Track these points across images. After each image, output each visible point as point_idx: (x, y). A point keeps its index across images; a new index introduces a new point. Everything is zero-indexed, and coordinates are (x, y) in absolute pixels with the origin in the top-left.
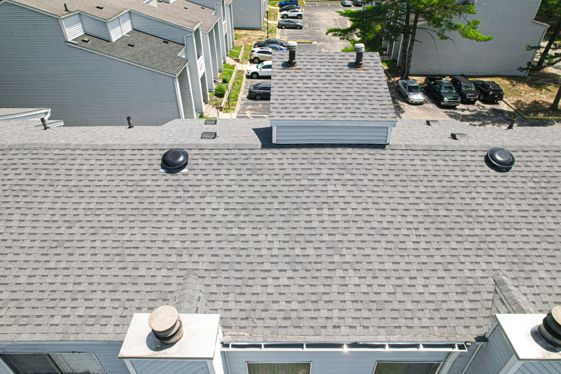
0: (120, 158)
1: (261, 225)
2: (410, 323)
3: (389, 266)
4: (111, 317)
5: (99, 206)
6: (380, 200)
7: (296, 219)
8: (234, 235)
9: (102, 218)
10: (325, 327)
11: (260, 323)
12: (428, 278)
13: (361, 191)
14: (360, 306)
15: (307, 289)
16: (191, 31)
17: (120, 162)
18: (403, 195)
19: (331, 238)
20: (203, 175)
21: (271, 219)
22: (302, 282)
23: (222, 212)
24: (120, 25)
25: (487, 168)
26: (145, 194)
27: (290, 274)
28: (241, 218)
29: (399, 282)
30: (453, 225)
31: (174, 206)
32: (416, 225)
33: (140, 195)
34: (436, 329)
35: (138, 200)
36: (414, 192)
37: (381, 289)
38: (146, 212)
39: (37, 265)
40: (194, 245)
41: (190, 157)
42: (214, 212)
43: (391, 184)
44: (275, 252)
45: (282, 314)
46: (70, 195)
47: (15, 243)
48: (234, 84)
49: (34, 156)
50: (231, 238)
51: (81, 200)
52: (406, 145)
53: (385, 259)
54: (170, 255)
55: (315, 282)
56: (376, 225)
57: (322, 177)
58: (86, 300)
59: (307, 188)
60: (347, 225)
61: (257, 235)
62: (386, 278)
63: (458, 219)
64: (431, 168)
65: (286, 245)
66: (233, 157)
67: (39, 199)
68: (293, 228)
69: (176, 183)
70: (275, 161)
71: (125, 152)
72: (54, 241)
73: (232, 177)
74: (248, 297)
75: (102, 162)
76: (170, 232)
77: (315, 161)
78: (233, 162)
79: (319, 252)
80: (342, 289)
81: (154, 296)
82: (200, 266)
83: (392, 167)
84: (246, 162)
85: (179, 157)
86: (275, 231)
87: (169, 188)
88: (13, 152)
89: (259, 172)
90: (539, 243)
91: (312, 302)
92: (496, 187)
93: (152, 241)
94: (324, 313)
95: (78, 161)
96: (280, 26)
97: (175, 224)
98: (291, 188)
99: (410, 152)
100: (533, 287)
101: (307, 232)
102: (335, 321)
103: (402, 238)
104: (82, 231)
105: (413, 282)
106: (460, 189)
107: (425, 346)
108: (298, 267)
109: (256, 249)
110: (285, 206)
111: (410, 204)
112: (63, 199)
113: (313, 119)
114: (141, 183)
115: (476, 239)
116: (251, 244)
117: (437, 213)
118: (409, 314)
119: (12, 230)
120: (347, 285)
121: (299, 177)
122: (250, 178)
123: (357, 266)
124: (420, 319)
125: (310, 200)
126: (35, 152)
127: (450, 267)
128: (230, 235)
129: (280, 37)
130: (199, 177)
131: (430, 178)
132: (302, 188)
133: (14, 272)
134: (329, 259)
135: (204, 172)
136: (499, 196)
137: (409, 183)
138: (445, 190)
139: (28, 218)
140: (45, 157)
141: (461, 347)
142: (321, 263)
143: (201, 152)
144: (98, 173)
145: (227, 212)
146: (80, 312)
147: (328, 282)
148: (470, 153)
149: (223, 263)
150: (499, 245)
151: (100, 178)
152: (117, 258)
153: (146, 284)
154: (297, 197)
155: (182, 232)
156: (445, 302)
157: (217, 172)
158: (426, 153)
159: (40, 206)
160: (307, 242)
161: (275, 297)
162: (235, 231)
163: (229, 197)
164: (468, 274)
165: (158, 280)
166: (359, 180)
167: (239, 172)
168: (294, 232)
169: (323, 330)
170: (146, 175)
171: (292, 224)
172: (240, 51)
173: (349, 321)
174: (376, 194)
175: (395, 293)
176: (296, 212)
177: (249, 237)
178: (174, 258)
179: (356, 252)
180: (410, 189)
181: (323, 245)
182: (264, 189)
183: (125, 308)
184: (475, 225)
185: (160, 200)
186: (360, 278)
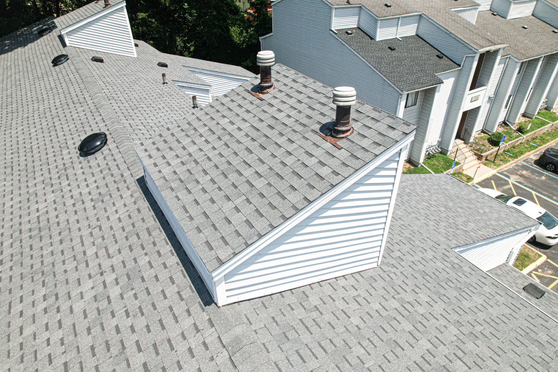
5: (35, 150)
9: (23, 159)
16: (476, 51)
20: (83, 172)
24: (398, 26)
33: (51, 158)
35: (45, 161)
41: (104, 148)
46: (46, 131)
48: (533, 138)
51: (41, 138)
67: (38, 124)
95: (80, 109)
112: (40, 132)
126: (84, 90)
139: (20, 133)
140: (80, 96)
166: (113, 312)
167: (93, 191)
182: (73, 225)
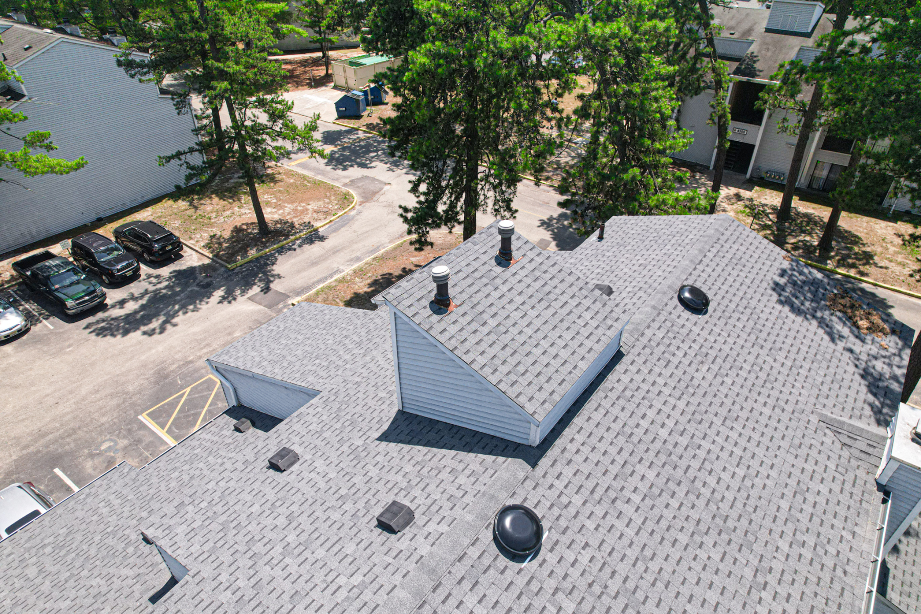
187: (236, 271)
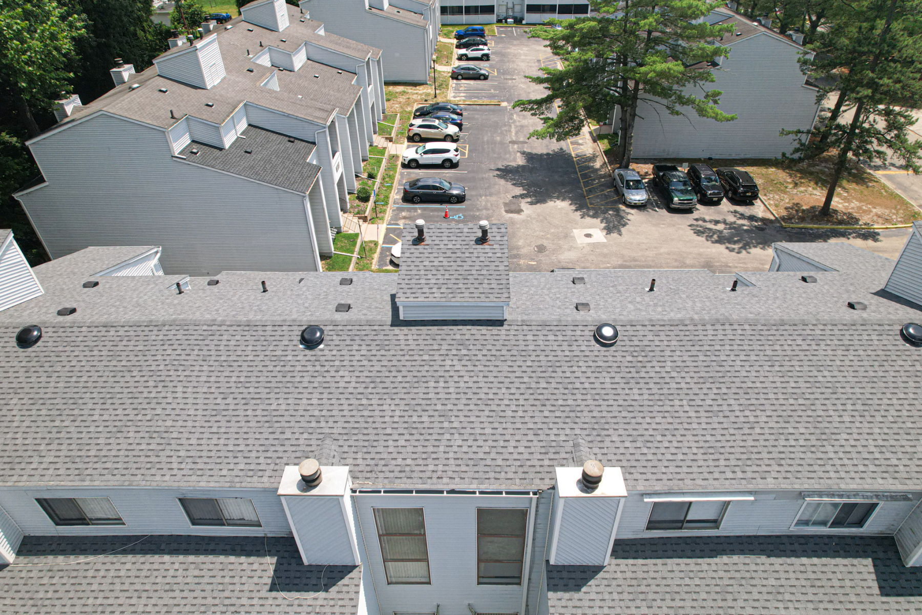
0: (262, 333)
1: (386, 396)
2: (497, 476)
3: (488, 431)
4: (265, 470)
5: (248, 380)
6: (489, 374)
7: (416, 391)
8: (363, 405)
9: (252, 390)
10: (431, 478)
11: (381, 475)
12: (519, 441)
13: (474, 366)
14: (459, 462)
15: (420, 449)
16: (324, 125)
17: (263, 338)
18: (510, 369)
19: (443, 408)
20: (338, 351)
21: (395, 391)
22: (416, 444)
23: (353, 384)
24: (234, 125)
25: (593, 342)
26: (287, 368)
27: (407, 437)
28: (370, 390)
29: (495, 444)
30: (550, 397)
31: (312, 380)
32: (517, 396)
33: (283, 369)
34: (518, 481)
35: (281, 374)
36: (521, 366)
37: (479, 450)
38: (289, 385)
39: (202, 430)
40: (330, 413)
41: (325, 333)
42: (347, 385)
43: (502, 358)
44: (396, 419)
45: (399, 468)
46: (222, 369)
47: (183, 412)
48: (383, 179)
49: (186, 332)
50: (361, 408)
51: (231, 374)
52: (523, 321)
53: (486, 425)
54: (310, 422)
55: (426, 443)
56: (483, 396)
57: (442, 352)
58: (244, 457)
59: (427, 363)
60: (458, 396)
61: (382, 405)
62: (484, 441)
63: (556, 391)
64: (541, 343)
65: (405, 414)
66: (364, 333)
67: (196, 373)
68: (412, 399)
69: (314, 358)
70: (402, 337)
71: (267, 328)
72: (213, 410)
73: (363, 353)
74: (372, 456)
75: (247, 338)
76: (310, 402)
77: (437, 337)
78: (365, 338)
79: (432, 419)
80: (447, 449)
81: (298, 454)
82: (334, 431)
83: (506, 343)
84: (376, 338)
85: (316, 333)
86: (397, 402)
87: (308, 363)
88: (167, 328)
89: (387, 348)
90: (620, 412)
91: (423, 459)
92: (596, 362)
93: (295, 410)
94: (431, 468)
95: (225, 337)
96: (455, 76)
97: (314, 396)
98: (414, 363)
99: (525, 328)
100: (603, 448)
101: (424, 402)
102: (439, 474)
103: (503, 408)
104: (236, 402)
105: (506, 444)
106: (563, 363)
107: (507, 493)
108: (414, 431)
109: (381, 417)
110: (408, 379)
111: (516, 377)
112: (216, 373)
113: (434, 300)
114: (283, 358)
115: (567, 409)
116: (377, 413)
117: (538, 386)
118: (498, 469)
119: (178, 401)
120: (451, 446)
121: (421, 353)
122: (378, 353)
123: (462, 431)
124: (506, 473)
125: (430, 374)
126: (186, 328)
127: (540, 432)
128: (360, 405)
129: (453, 94)
130: (334, 353)
131: (538, 353)
132: (423, 363)
133: (186, 435)
134: (440, 425)
135: (338, 348)
136: (598, 370)
137: (518, 358)
138: (550, 364)
139: (190, 390)
140: (195, 333)
141: (535, 493)
142: (433, 428)
143: (335, 328)
144: (244, 348)
145: (358, 385)
146: (242, 466)
147: (437, 443)
148: (581, 328)
149: (353, 428)
150: (586, 413)
151: (246, 353)
152: (267, 425)
153: (291, 445)
154: (418, 371)
155: (320, 402)
156: (530, 460)
157: (350, 348)
158: (540, 328)
159: (198, 379)
160: (423, 411)
161: (394, 455)
162: (364, 402)
163: (360, 371)
164: (553, 438)
165: (301, 442)
166: (474, 355)
167: (369, 348)
168: (413, 402)
169: (429, 480)
170: (287, 350)
171: (411, 396)
172: (394, 124)
173: (450, 474)
174: (487, 369)
175: (489, 453)
176: (416, 385)
177: (375, 407)
178: (313, 424)
179: (462, 419)
180: (518, 363)
181: (436, 414)
182: (390, 364)
183: (276, 464)
184: (570, 396)
185: (301, 374)
186: (463, 440)
187: (787, 229)
